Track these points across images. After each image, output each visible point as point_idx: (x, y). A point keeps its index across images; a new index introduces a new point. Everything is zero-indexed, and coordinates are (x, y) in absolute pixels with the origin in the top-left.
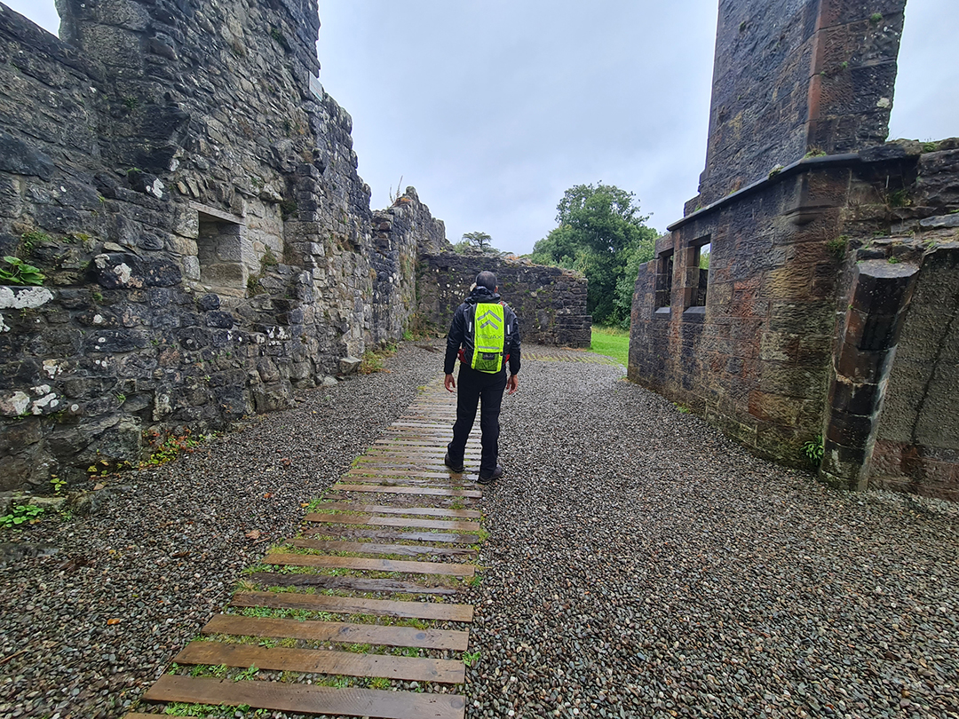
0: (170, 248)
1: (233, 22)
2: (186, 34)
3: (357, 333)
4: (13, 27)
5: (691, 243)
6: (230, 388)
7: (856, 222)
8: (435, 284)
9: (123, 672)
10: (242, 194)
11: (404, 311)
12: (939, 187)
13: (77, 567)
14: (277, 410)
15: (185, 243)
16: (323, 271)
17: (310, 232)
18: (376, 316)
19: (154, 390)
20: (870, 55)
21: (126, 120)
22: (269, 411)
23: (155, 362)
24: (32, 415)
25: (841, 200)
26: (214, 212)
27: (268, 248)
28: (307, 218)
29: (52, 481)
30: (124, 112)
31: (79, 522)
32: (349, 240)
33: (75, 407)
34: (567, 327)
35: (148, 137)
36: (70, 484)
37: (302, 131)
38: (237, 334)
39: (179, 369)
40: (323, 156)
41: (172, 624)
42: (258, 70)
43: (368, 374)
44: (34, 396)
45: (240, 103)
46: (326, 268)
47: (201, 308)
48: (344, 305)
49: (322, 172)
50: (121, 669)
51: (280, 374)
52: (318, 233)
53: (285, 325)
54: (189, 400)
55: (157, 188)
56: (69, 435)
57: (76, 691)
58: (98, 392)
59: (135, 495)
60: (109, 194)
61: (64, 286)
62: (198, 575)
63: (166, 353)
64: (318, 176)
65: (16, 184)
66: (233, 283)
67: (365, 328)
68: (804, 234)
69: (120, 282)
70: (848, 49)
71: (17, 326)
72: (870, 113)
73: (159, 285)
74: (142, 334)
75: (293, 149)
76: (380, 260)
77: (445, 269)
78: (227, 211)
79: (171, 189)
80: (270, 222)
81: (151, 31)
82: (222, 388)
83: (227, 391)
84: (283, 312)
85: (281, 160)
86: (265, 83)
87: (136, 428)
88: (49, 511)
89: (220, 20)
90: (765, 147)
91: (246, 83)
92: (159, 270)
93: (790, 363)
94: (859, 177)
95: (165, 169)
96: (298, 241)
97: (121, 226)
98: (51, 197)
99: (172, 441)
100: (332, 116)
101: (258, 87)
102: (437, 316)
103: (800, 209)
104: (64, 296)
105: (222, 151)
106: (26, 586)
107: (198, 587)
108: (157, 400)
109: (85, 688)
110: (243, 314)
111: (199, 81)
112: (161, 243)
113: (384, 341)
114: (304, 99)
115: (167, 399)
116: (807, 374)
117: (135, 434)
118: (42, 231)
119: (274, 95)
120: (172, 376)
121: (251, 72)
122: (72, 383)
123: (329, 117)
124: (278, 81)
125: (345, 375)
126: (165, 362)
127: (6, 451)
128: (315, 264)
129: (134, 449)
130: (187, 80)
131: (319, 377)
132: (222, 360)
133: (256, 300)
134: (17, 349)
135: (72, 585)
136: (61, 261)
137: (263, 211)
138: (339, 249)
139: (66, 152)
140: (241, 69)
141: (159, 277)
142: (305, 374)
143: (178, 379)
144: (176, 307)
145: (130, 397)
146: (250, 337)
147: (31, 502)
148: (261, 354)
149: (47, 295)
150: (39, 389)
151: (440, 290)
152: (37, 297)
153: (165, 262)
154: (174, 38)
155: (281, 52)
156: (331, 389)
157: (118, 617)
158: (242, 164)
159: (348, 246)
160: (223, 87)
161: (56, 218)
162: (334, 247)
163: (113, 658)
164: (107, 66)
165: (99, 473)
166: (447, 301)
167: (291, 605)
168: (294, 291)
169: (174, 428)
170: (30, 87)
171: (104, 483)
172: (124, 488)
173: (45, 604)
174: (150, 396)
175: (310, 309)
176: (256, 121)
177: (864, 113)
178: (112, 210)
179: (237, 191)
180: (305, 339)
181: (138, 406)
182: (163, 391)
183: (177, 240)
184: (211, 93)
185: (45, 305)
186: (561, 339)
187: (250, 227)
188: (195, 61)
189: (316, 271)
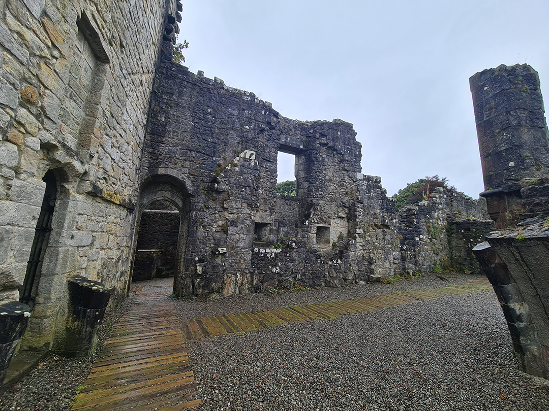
0: (309, 237)
1: (329, 174)
2: (316, 184)
3: (386, 265)
8: (462, 239)
10: (331, 218)
11: (434, 255)
15: (313, 235)
16: (362, 239)
17: (355, 225)
18: (403, 258)
20: (502, 145)
21: (304, 208)
22: (330, 287)
23: (298, 266)
24: (276, 273)
25: (505, 209)
26: (322, 225)
27: (341, 232)
28: (355, 221)
29: (276, 287)
30: (303, 206)
32: (381, 224)
33: (282, 273)
35: (307, 211)
36: (279, 288)
37: (354, 192)
38: (321, 261)
39: (304, 268)
40: (360, 199)
42: (337, 182)
43: (384, 283)
45: (330, 193)
46: (364, 238)
47: (312, 253)
48: (377, 252)
49: (361, 203)
51: (338, 275)
52: (358, 226)
53: (341, 259)
54: (305, 277)
55: (307, 223)
56: (281, 279)
58: (286, 270)
60: (297, 226)
61: (284, 248)
63: (301, 264)
64: (359, 205)
65: (281, 229)
66: (328, 245)
67: (394, 263)
69: (292, 247)
70: (491, 145)
71: (276, 256)
72: (507, 169)
73: (301, 247)
74: (296, 259)
75: (350, 199)
76: (406, 230)
77: (468, 229)
78: (326, 224)
79: (310, 222)
80: (342, 224)
81: (309, 187)
82: (315, 276)
83: (317, 277)
84: (342, 255)
85: (345, 204)
86: (339, 184)
87: (292, 281)
88: (275, 292)
89: (326, 175)
95: (309, 217)
96: (352, 229)
98: (286, 230)
99: (299, 286)
100: (369, 182)
101: (337, 186)
102: (466, 259)
104: (283, 250)
105: (324, 208)
110: (328, 255)
111: (319, 193)
112: (306, 236)
113: (410, 270)
114: (354, 182)
115: (300, 275)
118: (284, 237)
119: (342, 186)
120: (302, 270)
121: (334, 184)
122: (282, 268)
123: (367, 182)
124: (344, 181)
125: (371, 281)
126: (301, 266)
128: (358, 237)
129: (291, 285)
130: (316, 194)
131: (357, 281)
132: (316, 268)
133: (334, 250)
134: (275, 260)
136: (285, 243)
137: (339, 221)
138: (374, 229)
139: (292, 218)
140: (331, 184)
141: (301, 245)
142: (350, 278)
144: (304, 252)
145: (292, 273)
146: (326, 262)
148: (330, 268)
150: (277, 268)
151: (466, 243)
153: (307, 241)
155: (345, 173)
158: (330, 209)
159: (381, 227)
160: (325, 192)
161: (286, 234)
162: (371, 228)
164: (301, 197)
168: (347, 247)
169: (300, 283)
170: (288, 208)
171: (283, 290)
174: (296, 274)
175: (355, 253)
176: (336, 196)
177: (505, 170)
178: (296, 230)
179: (329, 218)
180: (351, 265)
181: (293, 276)
182: (299, 273)
183: (311, 234)
184: (322, 194)
185: (280, 252)
187: (334, 227)
188: (318, 189)
189: (358, 240)
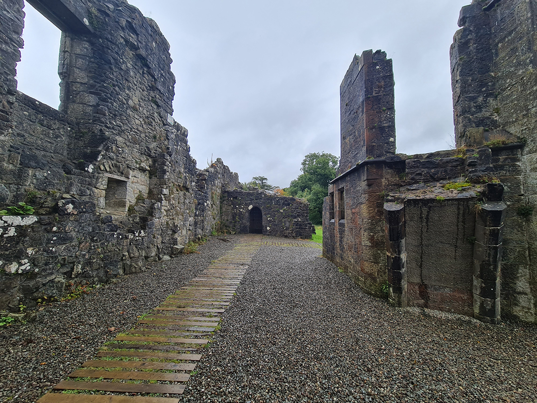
0: (92, 194)
1: (134, 98)
2: (113, 105)
3: (184, 232)
4: (41, 109)
5: (339, 190)
6: (112, 261)
7: (388, 185)
8: (230, 206)
9: (46, 382)
10: (130, 168)
11: (213, 220)
12: (414, 173)
13: (28, 343)
14: (136, 273)
15: (100, 192)
16: (168, 202)
17: (162, 183)
18: (196, 223)
19: (75, 262)
20: (385, 122)
21: (81, 140)
22: (131, 273)
23: (77, 248)
24: (18, 273)
25: (382, 177)
26: (116, 177)
27: (140, 191)
28: (161, 177)
29: (20, 306)
30: (81, 137)
31: (30, 325)
32: (183, 186)
33: (37, 270)
34: (299, 228)
35: (89, 147)
36: (27, 307)
37: (162, 139)
38: (119, 234)
39: (88, 252)
40: (171, 149)
41: (69, 364)
42: (144, 116)
43: (188, 254)
44: (21, 264)
45: (133, 130)
46: (169, 201)
47: (103, 223)
48: (178, 218)
49: (170, 156)
50: (45, 381)
51: (139, 254)
52: (166, 184)
53: (144, 229)
54: (91, 267)
55: (90, 169)
56: (32, 284)
57: (25, 388)
58: (49, 262)
59: (58, 313)
60: (68, 172)
61: (42, 214)
62: (83, 346)
63: (83, 244)
64: (168, 158)
65: (30, 172)
66: (121, 209)
67: (189, 230)
68: (370, 190)
69: (67, 212)
70: (376, 120)
71: (20, 233)
72: (387, 143)
73: (84, 212)
74: (73, 235)
75: (157, 147)
76: (200, 195)
77: (236, 198)
78: (122, 176)
79: (97, 169)
80: (143, 180)
81: (98, 105)
82: (108, 261)
83: (111, 263)
84: (144, 223)
85: (150, 152)
86: (146, 120)
87: (63, 281)
88: (16, 320)
89: (129, 97)
90: (356, 153)
91: (137, 121)
92: (85, 206)
93: (372, 247)
94: (388, 167)
95: (95, 160)
96: (156, 188)
97: (71, 186)
98: (44, 176)
99: (80, 288)
100: (178, 131)
101: (143, 122)
102: (231, 222)
103: (367, 180)
104: (42, 219)
105: (123, 150)
106: (4, 351)
107: (82, 350)
108: (75, 267)
109: (29, 387)
110: (124, 224)
111: (116, 122)
112: (88, 192)
113: (200, 236)
114: (164, 125)
115: (80, 266)
116: (379, 252)
117: (62, 283)
118: (37, 190)
119: (150, 125)
120: (84, 255)
121: (140, 117)
122: (37, 258)
123: (176, 131)
124: (152, 119)
125: (175, 254)
126: (82, 249)
127: (3, 291)
128: (164, 199)
129: (61, 291)
130: (110, 123)
131: (161, 256)
132: (110, 247)
133: (131, 217)
134: (18, 243)
135: (25, 350)
136: (43, 203)
137: (140, 175)
138: (177, 190)
139: (52, 155)
140: (136, 116)
141: (85, 209)
142: (153, 254)
143: (87, 257)
144: (91, 222)
145: (63, 265)
146: (126, 236)
147: (9, 315)
148: (130, 244)
149: (35, 219)
150: (23, 262)
151: (233, 209)
152: (31, 220)
153: (89, 202)
154: (108, 108)
155: (155, 107)
156: (166, 263)
157: (46, 362)
158: (132, 155)
159: (183, 189)
160: (126, 124)
161: (44, 185)
162: (175, 189)
163: (42, 376)
164: (77, 119)
165: (42, 303)
166: (236, 215)
167: (123, 356)
168: (151, 212)
169: (81, 281)
170: (43, 131)
171: (43, 308)
172: (53, 310)
173: (13, 358)
174: (72, 265)
175: (159, 220)
176: (140, 136)
177: (385, 143)
178: (68, 179)
179: (128, 167)
180: (155, 236)
181: (65, 270)
182: (79, 263)
183: (96, 190)
184: (121, 127)
185: (33, 224)
186: (296, 234)
187: (132, 183)
188: (115, 115)
189: (164, 202)
